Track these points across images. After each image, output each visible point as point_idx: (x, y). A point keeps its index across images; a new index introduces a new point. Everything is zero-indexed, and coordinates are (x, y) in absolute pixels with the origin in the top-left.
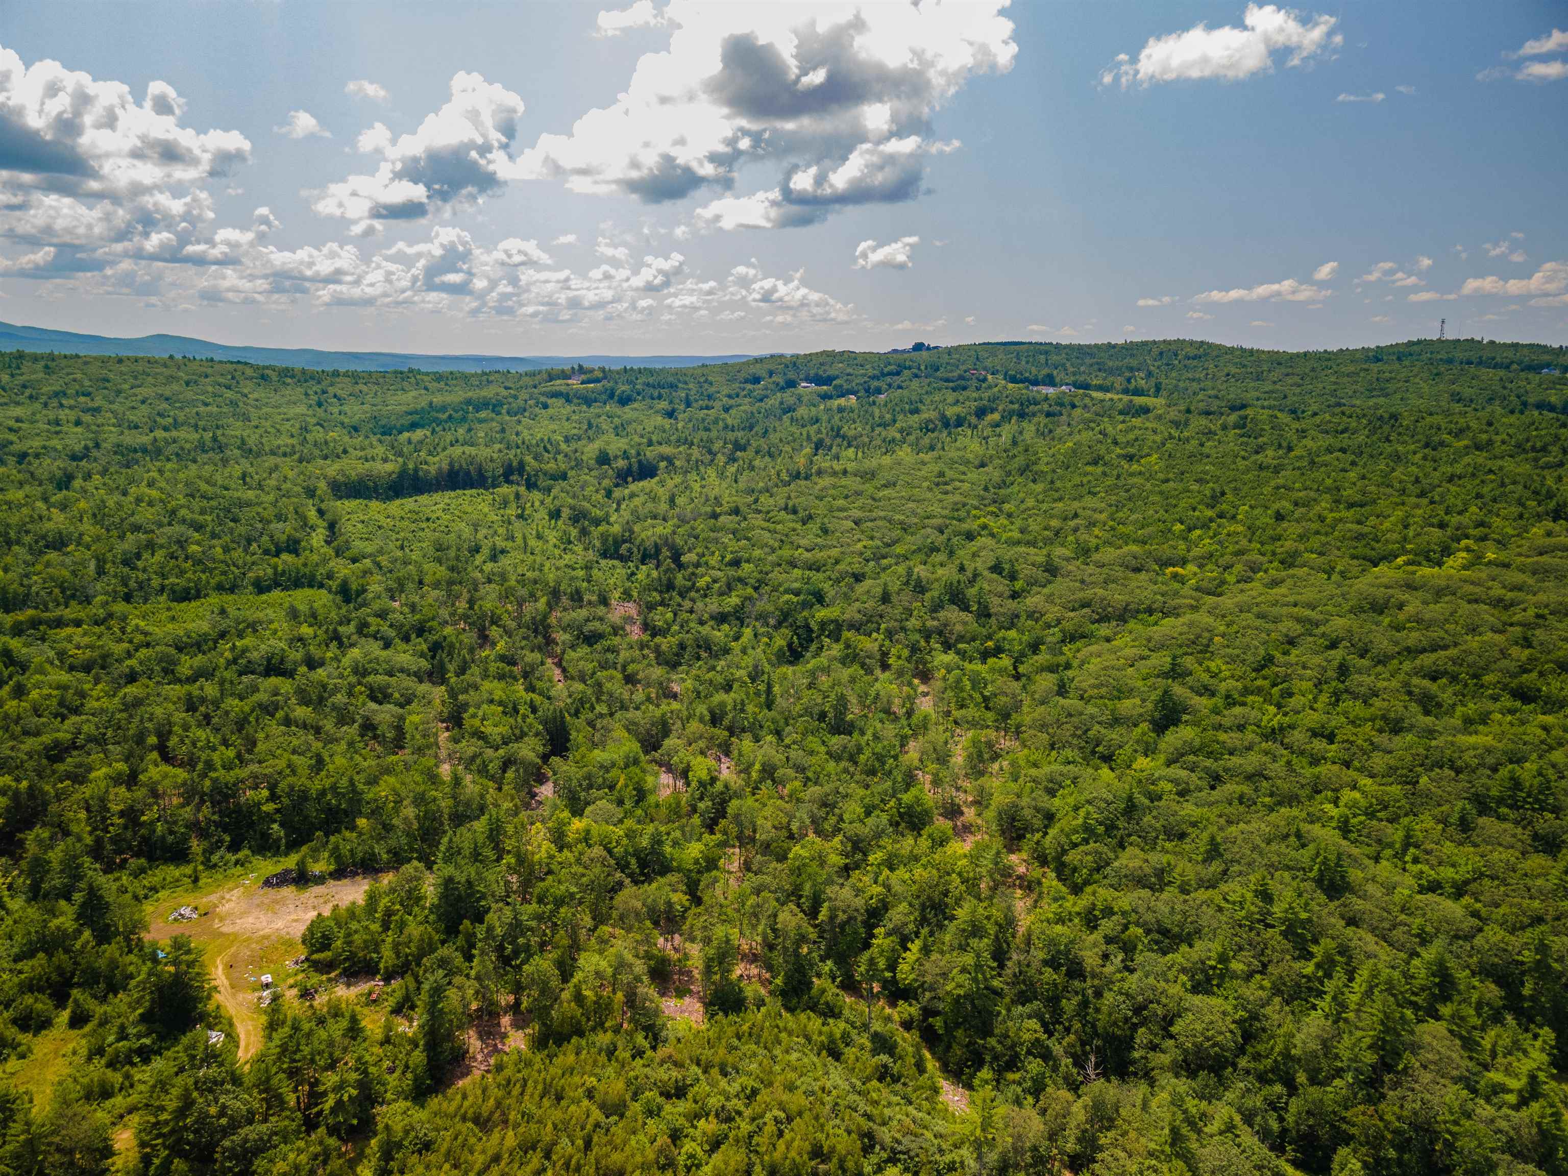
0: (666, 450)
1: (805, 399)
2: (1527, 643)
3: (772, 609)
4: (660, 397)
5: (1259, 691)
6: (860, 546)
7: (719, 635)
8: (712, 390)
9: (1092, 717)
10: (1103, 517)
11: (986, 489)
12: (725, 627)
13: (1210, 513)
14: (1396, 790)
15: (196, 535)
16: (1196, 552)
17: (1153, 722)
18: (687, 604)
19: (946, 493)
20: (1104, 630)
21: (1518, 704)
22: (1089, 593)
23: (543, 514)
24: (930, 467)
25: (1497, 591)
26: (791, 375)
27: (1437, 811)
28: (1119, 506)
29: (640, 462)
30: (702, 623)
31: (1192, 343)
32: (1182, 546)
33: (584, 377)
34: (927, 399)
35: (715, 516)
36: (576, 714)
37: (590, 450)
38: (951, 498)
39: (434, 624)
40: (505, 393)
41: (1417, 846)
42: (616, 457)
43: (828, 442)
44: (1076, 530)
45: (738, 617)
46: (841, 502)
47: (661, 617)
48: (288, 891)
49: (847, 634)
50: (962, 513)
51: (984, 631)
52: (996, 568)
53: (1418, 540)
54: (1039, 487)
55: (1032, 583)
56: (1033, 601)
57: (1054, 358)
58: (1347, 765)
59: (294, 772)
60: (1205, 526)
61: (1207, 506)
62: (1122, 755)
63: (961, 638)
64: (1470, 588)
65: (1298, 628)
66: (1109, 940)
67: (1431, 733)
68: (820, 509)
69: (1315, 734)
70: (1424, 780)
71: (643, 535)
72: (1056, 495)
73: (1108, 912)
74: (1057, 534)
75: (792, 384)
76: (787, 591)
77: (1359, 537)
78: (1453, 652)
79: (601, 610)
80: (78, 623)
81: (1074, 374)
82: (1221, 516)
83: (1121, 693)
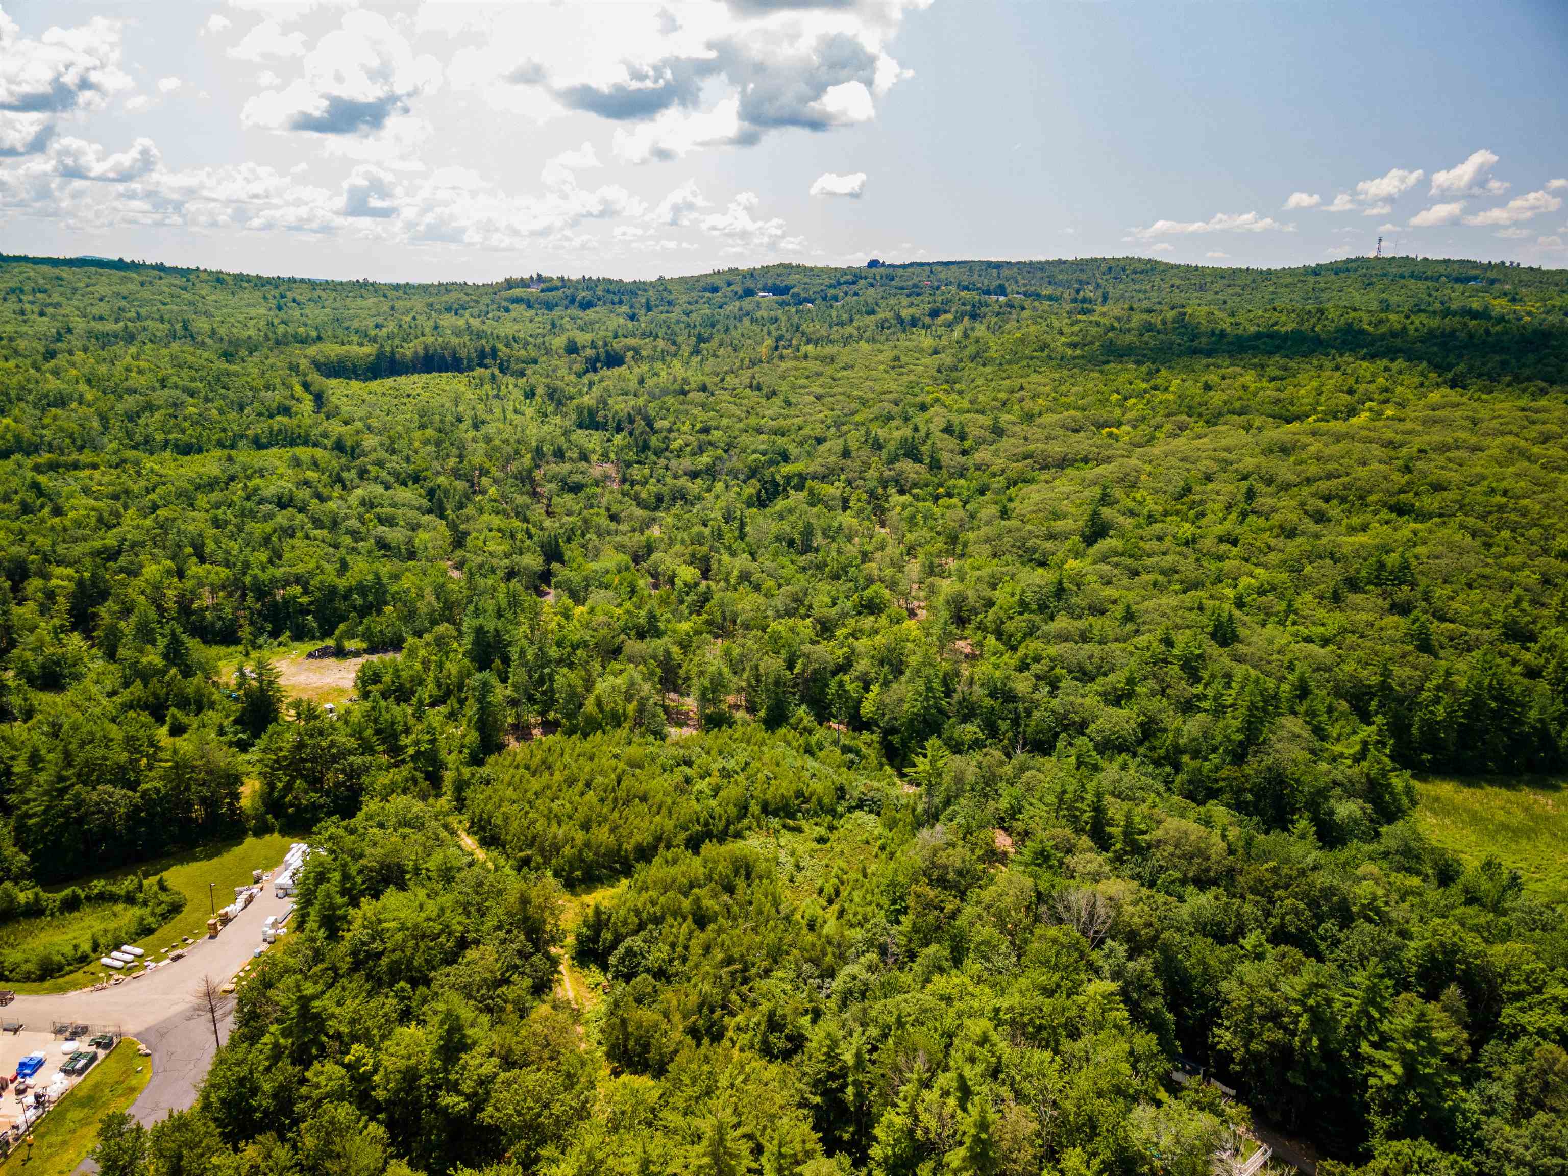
0: (631, 341)
1: (763, 306)
2: (1407, 469)
3: (741, 466)
4: (621, 302)
5: (1177, 513)
6: (821, 415)
7: (695, 487)
8: (670, 297)
9: (1030, 532)
10: (1048, 388)
11: (939, 371)
12: (699, 481)
13: (1144, 386)
14: (1284, 576)
15: (191, 400)
16: (1130, 415)
17: (1082, 535)
18: (663, 462)
19: (902, 374)
20: (1045, 476)
21: (1394, 515)
22: (1032, 447)
23: (518, 394)
24: (886, 354)
25: (1389, 435)
26: (749, 284)
27: (1315, 590)
28: (1062, 382)
29: (607, 352)
30: (676, 477)
31: (1140, 260)
32: (1118, 412)
33: (543, 285)
34: (883, 303)
35: (684, 393)
36: (569, 540)
37: (559, 342)
38: (905, 379)
39: (428, 473)
40: (467, 298)
41: (1296, 614)
42: (584, 347)
43: (788, 336)
44: (1022, 400)
45: (711, 473)
46: (803, 381)
47: (636, 473)
48: (331, 661)
49: (809, 483)
50: (917, 390)
51: (936, 480)
52: (948, 430)
53: (1329, 403)
54: (988, 369)
55: (980, 441)
56: (981, 456)
57: (1005, 272)
58: (1247, 561)
59: (322, 572)
60: (1140, 395)
61: (1143, 380)
62: (1053, 560)
63: (915, 485)
64: (1366, 433)
65: (1216, 468)
66: (1038, 677)
67: (1317, 536)
68: (784, 387)
69: (1221, 540)
70: (1308, 568)
71: (617, 407)
72: (1004, 375)
73: (1037, 659)
74: (1004, 404)
75: (749, 293)
76: (754, 452)
77: (1277, 402)
78: (1345, 479)
79: (583, 465)
80: (95, 467)
81: (1025, 285)
82: (1155, 388)
83: (1057, 516)
